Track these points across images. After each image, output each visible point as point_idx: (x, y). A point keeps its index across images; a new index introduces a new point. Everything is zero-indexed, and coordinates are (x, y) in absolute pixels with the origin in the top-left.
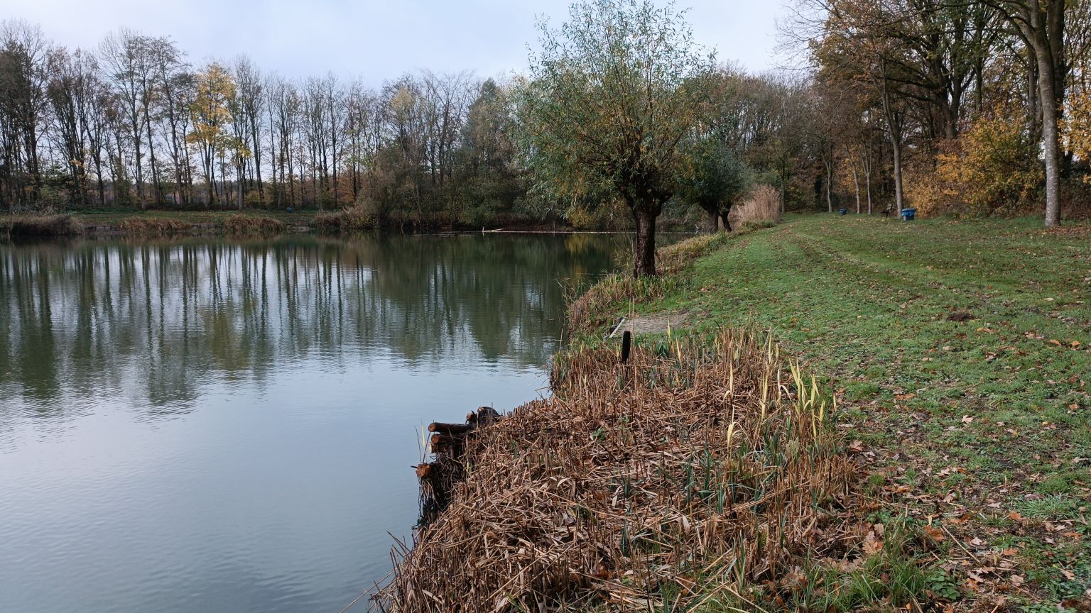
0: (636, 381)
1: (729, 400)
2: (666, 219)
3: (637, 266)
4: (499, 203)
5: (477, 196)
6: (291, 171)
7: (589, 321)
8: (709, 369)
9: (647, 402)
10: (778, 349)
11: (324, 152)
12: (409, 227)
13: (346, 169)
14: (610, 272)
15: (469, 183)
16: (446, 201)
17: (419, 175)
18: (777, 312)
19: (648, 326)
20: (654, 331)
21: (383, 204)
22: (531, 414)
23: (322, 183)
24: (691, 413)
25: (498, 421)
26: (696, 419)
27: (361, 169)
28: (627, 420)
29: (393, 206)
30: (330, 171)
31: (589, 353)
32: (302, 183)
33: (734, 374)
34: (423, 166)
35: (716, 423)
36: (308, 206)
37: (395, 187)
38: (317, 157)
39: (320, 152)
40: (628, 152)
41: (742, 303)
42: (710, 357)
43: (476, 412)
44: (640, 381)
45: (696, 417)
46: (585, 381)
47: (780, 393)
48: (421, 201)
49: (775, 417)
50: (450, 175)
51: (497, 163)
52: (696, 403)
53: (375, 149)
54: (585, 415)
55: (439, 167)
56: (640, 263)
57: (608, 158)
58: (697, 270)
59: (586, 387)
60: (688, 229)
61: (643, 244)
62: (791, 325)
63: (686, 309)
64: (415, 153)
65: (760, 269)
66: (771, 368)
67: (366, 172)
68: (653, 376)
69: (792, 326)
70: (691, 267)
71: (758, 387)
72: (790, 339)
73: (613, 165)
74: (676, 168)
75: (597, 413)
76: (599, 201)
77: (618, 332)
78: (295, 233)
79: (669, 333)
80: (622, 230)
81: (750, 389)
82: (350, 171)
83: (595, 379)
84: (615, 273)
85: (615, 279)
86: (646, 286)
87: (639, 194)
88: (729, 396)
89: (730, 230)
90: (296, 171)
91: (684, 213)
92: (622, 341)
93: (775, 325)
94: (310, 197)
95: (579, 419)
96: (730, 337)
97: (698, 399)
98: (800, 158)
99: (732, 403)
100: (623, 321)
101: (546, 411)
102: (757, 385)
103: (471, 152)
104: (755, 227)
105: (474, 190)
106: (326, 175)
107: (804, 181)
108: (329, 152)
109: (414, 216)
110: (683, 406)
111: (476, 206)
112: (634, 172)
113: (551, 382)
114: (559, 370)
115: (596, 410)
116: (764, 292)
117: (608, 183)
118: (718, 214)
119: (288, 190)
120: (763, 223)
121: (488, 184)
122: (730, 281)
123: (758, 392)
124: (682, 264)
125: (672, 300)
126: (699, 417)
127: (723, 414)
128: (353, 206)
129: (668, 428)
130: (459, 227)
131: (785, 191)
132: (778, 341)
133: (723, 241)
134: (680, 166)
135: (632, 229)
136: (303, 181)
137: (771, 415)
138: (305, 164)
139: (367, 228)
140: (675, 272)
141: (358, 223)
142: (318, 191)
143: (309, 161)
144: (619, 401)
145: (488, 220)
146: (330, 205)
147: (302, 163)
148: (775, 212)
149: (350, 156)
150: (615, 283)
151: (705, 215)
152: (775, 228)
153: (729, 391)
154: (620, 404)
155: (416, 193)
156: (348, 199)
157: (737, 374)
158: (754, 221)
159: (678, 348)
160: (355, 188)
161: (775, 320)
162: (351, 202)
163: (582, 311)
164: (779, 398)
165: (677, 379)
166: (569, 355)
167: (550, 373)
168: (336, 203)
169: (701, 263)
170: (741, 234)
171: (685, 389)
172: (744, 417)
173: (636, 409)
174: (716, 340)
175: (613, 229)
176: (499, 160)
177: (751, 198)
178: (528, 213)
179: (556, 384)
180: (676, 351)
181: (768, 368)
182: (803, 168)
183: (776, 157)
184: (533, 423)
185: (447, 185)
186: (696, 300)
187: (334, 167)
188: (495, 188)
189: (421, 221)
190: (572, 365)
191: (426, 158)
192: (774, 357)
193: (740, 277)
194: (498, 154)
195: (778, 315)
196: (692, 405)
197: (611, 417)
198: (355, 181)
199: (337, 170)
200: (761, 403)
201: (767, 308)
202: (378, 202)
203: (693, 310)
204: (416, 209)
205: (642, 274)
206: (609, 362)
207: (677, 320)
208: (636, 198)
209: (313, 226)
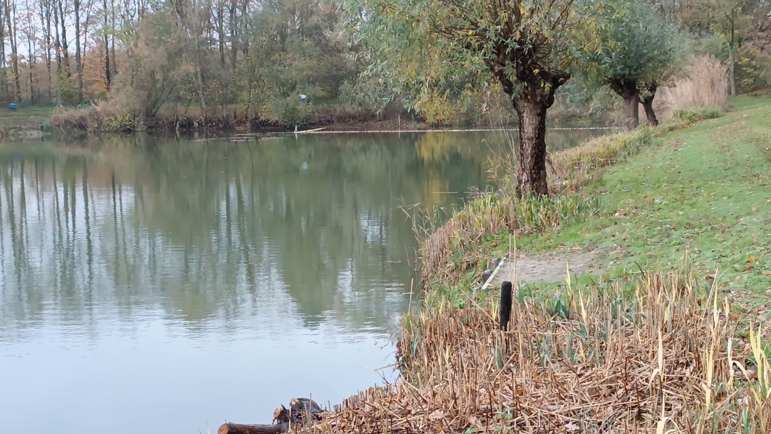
0: (521, 355)
1: (658, 382)
2: (561, 108)
3: (520, 182)
4: (319, 91)
5: (287, 80)
6: (15, 50)
7: (452, 264)
8: (627, 335)
9: (537, 387)
10: (727, 305)
11: (63, 21)
12: (188, 128)
13: (94, 45)
14: (481, 189)
15: (274, 63)
16: (241, 88)
17: (201, 52)
18: (727, 247)
19: (539, 270)
20: (547, 278)
21: (149, 96)
22: (368, 408)
23: (60, 66)
24: (604, 402)
25: (320, 419)
26: (610, 411)
27: (117, 44)
28: (510, 415)
29: (164, 97)
30: (72, 49)
31: (453, 313)
32: (31, 67)
33: (664, 342)
34: (206, 39)
35: (639, 417)
36: (39, 100)
37: (165, 70)
38: (53, 28)
39: (57, 22)
40: (503, 15)
41: (675, 234)
42: (629, 317)
43: (288, 408)
44: (527, 357)
45: (610, 408)
46: (447, 356)
47: (732, 372)
48: (204, 90)
49: (724, 409)
50: (246, 51)
51: (314, 32)
52: (611, 387)
53: (137, 15)
54: (447, 407)
55: (229, 39)
56: (524, 177)
57: (475, 24)
58: (608, 186)
59: (448, 365)
60: (594, 123)
61: (529, 148)
62: (748, 266)
63: (593, 245)
64: (195, 20)
65: (701, 183)
66: (719, 334)
67: (124, 49)
68: (546, 347)
69: (750, 268)
70: (601, 182)
71: (699, 363)
72: (746, 287)
73: (482, 35)
74: (574, 37)
75: (466, 404)
76: (461, 87)
77: (495, 281)
78: (21, 140)
79: (569, 281)
80: (498, 125)
81: (688, 365)
82: (100, 49)
83: (461, 353)
84: (489, 190)
85: (488, 201)
86: (534, 211)
87: (522, 77)
88: (658, 376)
89: (656, 122)
90: (22, 50)
91: (589, 100)
92: (500, 294)
93: (724, 267)
94: (43, 87)
95: (438, 415)
96: (658, 287)
97: (611, 381)
98: (756, 15)
99: (662, 386)
100: (501, 263)
101: (391, 402)
102: (698, 359)
103: (276, 18)
104: (693, 119)
105: (281, 72)
106: (66, 55)
107: (762, 49)
108: (70, 20)
109: (195, 112)
110: (590, 391)
111: (285, 95)
112: (512, 45)
113: (398, 358)
114: (409, 339)
115: (464, 401)
116: (707, 217)
117: (476, 62)
118: (638, 100)
119: (11, 77)
120: (704, 112)
121: (301, 63)
122: (657, 201)
123: (699, 368)
124: (587, 176)
125: (573, 230)
126: (614, 408)
127: (649, 403)
128: (106, 99)
129: (569, 426)
130: (261, 126)
131: (736, 65)
132: (729, 291)
133: (646, 141)
134: (580, 35)
135: (512, 124)
136: (32, 64)
137: (719, 404)
138: (35, 39)
139: (128, 131)
140: (577, 188)
141: (114, 124)
142: (55, 78)
143: (40, 35)
144: (497, 386)
145: (302, 116)
146: (72, 99)
147: (31, 37)
148: (722, 95)
149: (100, 27)
150: (489, 207)
151: (619, 101)
152: (721, 119)
153: (658, 370)
154: (498, 392)
155: (197, 78)
156: (98, 88)
157: (669, 344)
158: (692, 110)
159: (583, 305)
160: (108, 73)
161: (723, 259)
162: (104, 93)
163: (442, 250)
164: (731, 379)
165: (582, 351)
166: (423, 317)
167: (396, 343)
168: (81, 95)
169: (614, 174)
170: (672, 129)
171: (593, 366)
172: (680, 407)
173: (522, 398)
174: (637, 292)
175: (486, 124)
176: (317, 27)
177: (686, 76)
178: (360, 105)
179: (405, 362)
180: (579, 308)
181: (714, 334)
182: (762, 30)
183: (720, 15)
184: (372, 422)
185: (242, 66)
186: (608, 230)
187: (78, 43)
188: (310, 68)
189: (206, 119)
190: (428, 333)
191: (210, 28)
192: (721, 315)
193: (672, 195)
194: (315, 19)
195: (728, 252)
196: (605, 391)
197: (486, 411)
198: (107, 63)
199: (82, 46)
200: (704, 386)
201: (711, 241)
202: (142, 92)
203: (604, 245)
204: (198, 101)
205: (529, 193)
206: (480, 327)
207: (580, 262)
208: (516, 82)
209: (49, 129)
